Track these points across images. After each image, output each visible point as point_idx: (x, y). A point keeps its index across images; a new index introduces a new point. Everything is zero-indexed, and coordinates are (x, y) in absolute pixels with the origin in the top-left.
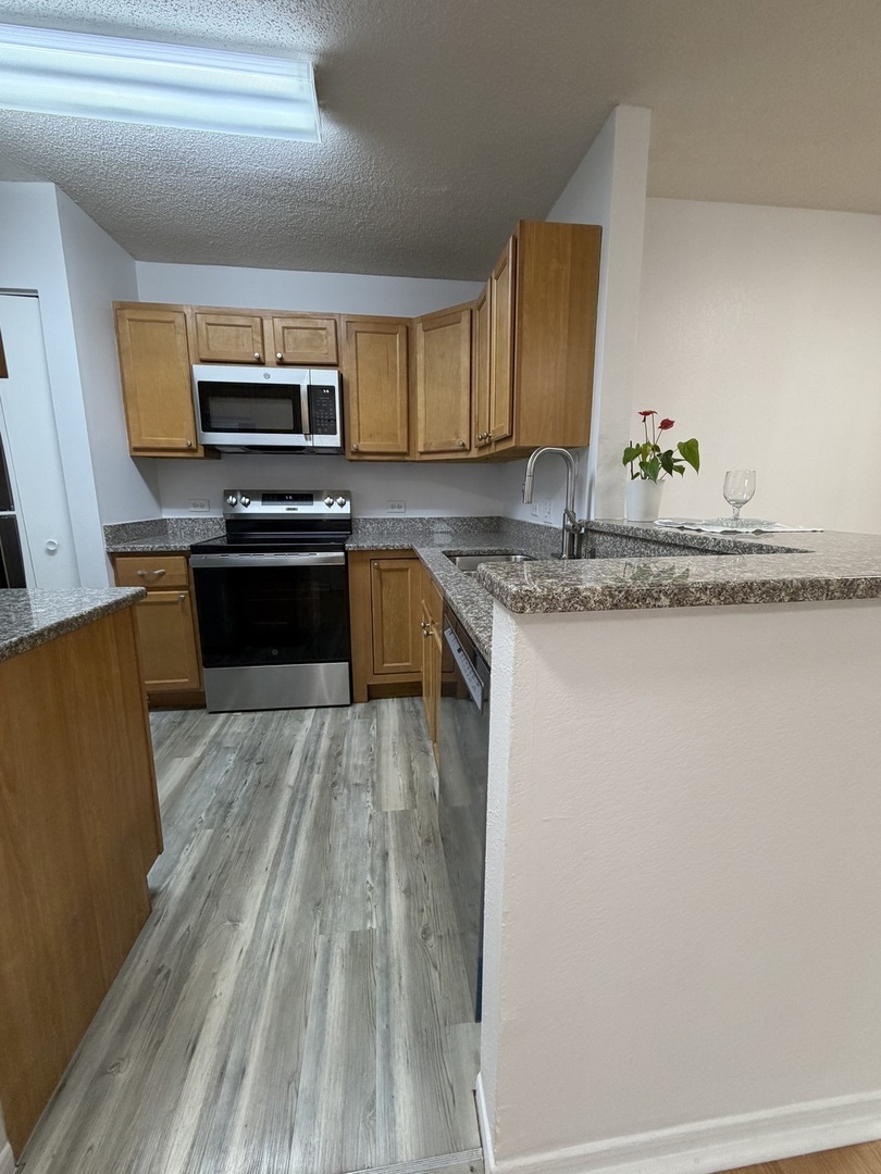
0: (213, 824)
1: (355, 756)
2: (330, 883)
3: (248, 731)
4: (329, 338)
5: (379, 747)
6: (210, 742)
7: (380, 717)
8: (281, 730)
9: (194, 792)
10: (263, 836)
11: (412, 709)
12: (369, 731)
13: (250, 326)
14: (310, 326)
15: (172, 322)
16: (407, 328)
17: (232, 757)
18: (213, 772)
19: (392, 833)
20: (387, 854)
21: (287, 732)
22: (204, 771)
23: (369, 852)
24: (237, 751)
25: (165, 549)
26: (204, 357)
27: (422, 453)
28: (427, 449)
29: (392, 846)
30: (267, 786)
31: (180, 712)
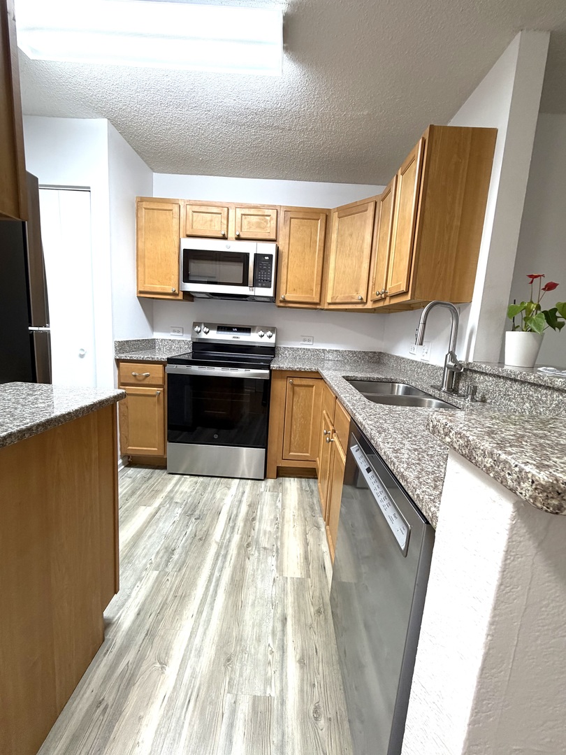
0: (158, 566)
1: (265, 525)
2: (240, 640)
3: (192, 492)
4: (272, 222)
5: (283, 518)
6: (166, 497)
7: (284, 492)
8: (215, 494)
9: (150, 536)
10: (192, 584)
11: (308, 489)
12: (276, 503)
13: (220, 214)
14: (260, 213)
15: (171, 210)
16: (327, 216)
17: (179, 511)
18: (165, 522)
19: (290, 599)
20: (286, 619)
21: (218, 496)
22: (159, 519)
23: (272, 614)
24: (183, 506)
25: (151, 359)
26: (188, 233)
27: (329, 304)
28: (334, 301)
29: (290, 612)
30: (201, 539)
31: (150, 470)
